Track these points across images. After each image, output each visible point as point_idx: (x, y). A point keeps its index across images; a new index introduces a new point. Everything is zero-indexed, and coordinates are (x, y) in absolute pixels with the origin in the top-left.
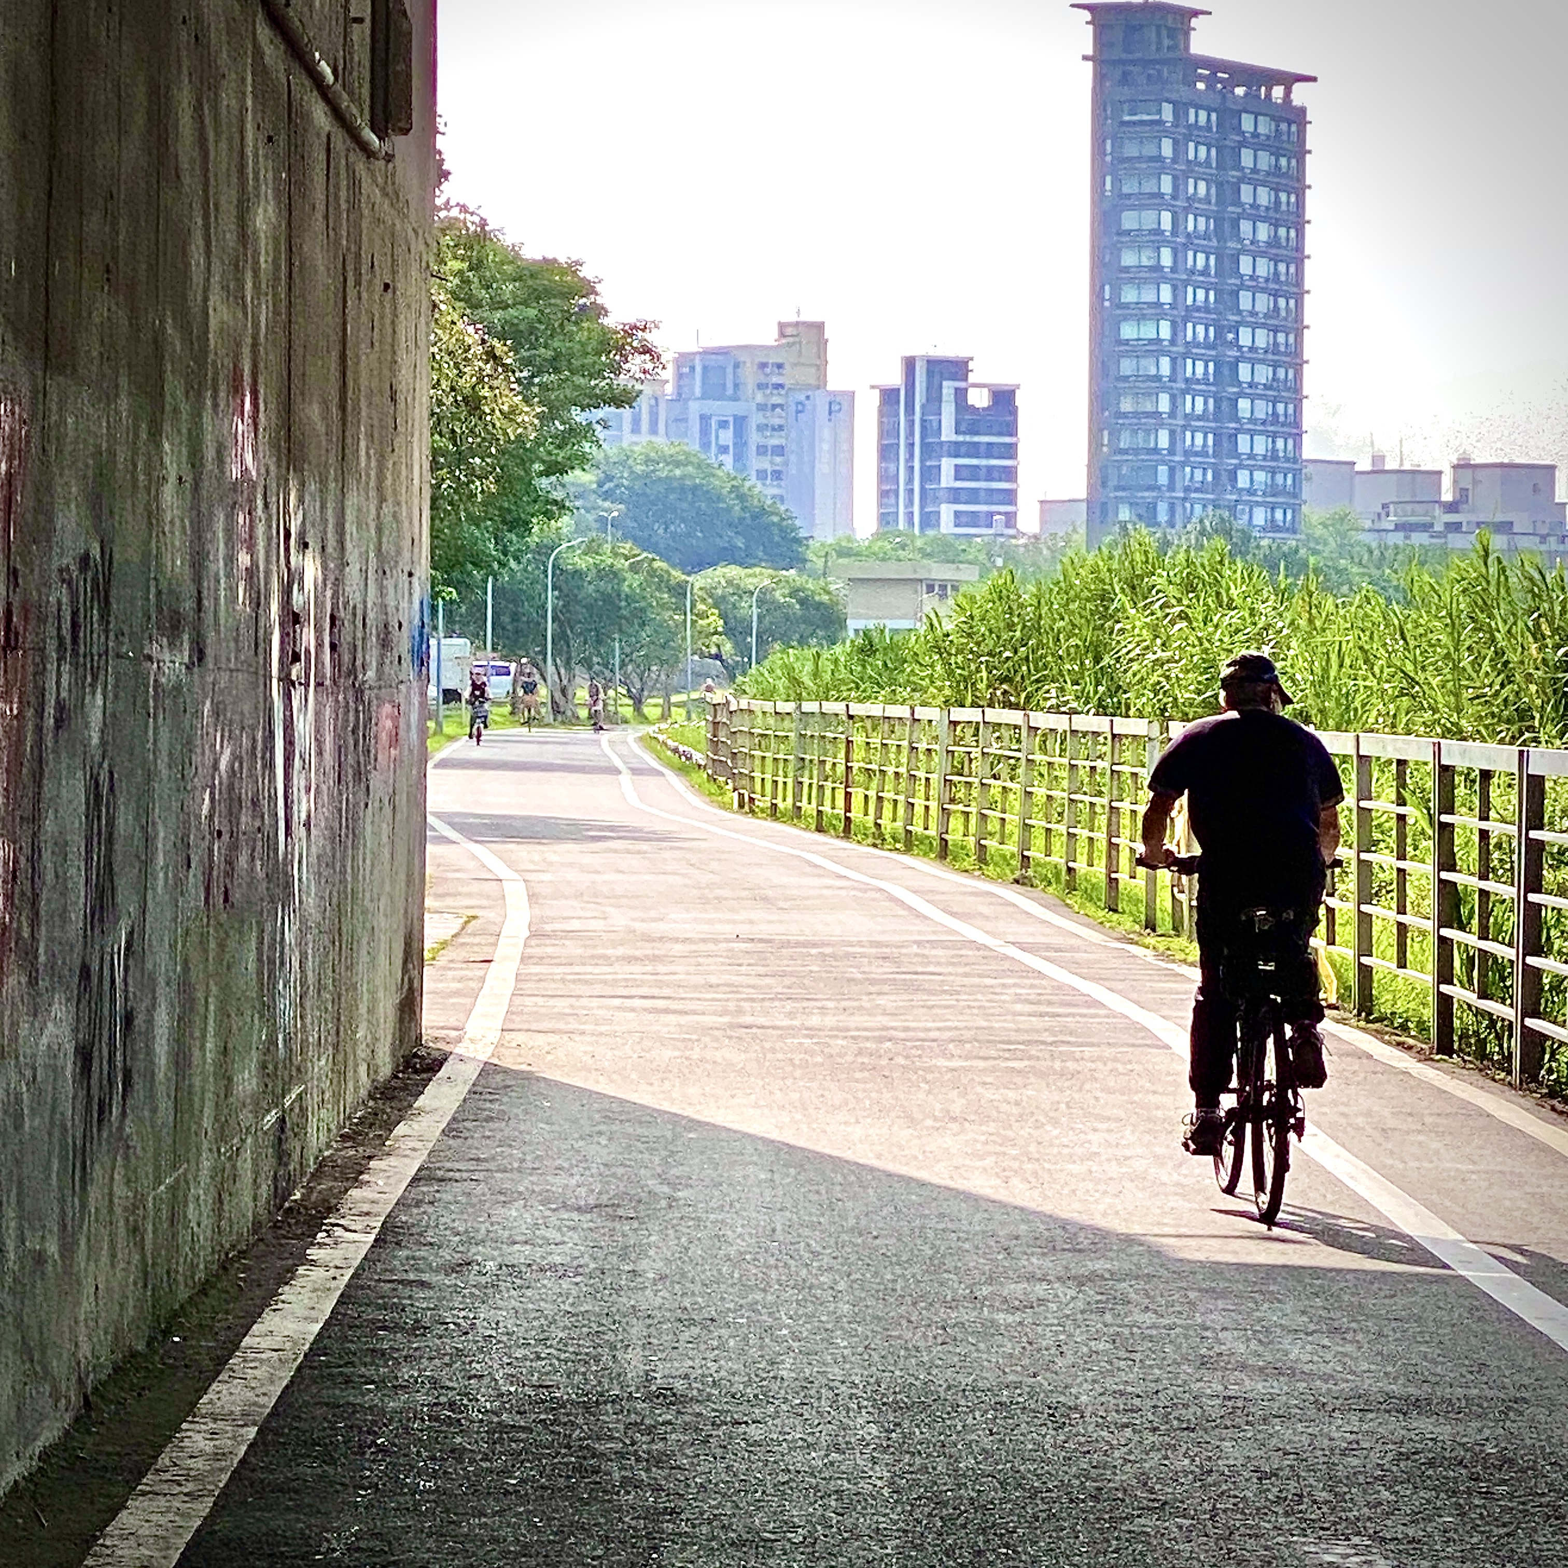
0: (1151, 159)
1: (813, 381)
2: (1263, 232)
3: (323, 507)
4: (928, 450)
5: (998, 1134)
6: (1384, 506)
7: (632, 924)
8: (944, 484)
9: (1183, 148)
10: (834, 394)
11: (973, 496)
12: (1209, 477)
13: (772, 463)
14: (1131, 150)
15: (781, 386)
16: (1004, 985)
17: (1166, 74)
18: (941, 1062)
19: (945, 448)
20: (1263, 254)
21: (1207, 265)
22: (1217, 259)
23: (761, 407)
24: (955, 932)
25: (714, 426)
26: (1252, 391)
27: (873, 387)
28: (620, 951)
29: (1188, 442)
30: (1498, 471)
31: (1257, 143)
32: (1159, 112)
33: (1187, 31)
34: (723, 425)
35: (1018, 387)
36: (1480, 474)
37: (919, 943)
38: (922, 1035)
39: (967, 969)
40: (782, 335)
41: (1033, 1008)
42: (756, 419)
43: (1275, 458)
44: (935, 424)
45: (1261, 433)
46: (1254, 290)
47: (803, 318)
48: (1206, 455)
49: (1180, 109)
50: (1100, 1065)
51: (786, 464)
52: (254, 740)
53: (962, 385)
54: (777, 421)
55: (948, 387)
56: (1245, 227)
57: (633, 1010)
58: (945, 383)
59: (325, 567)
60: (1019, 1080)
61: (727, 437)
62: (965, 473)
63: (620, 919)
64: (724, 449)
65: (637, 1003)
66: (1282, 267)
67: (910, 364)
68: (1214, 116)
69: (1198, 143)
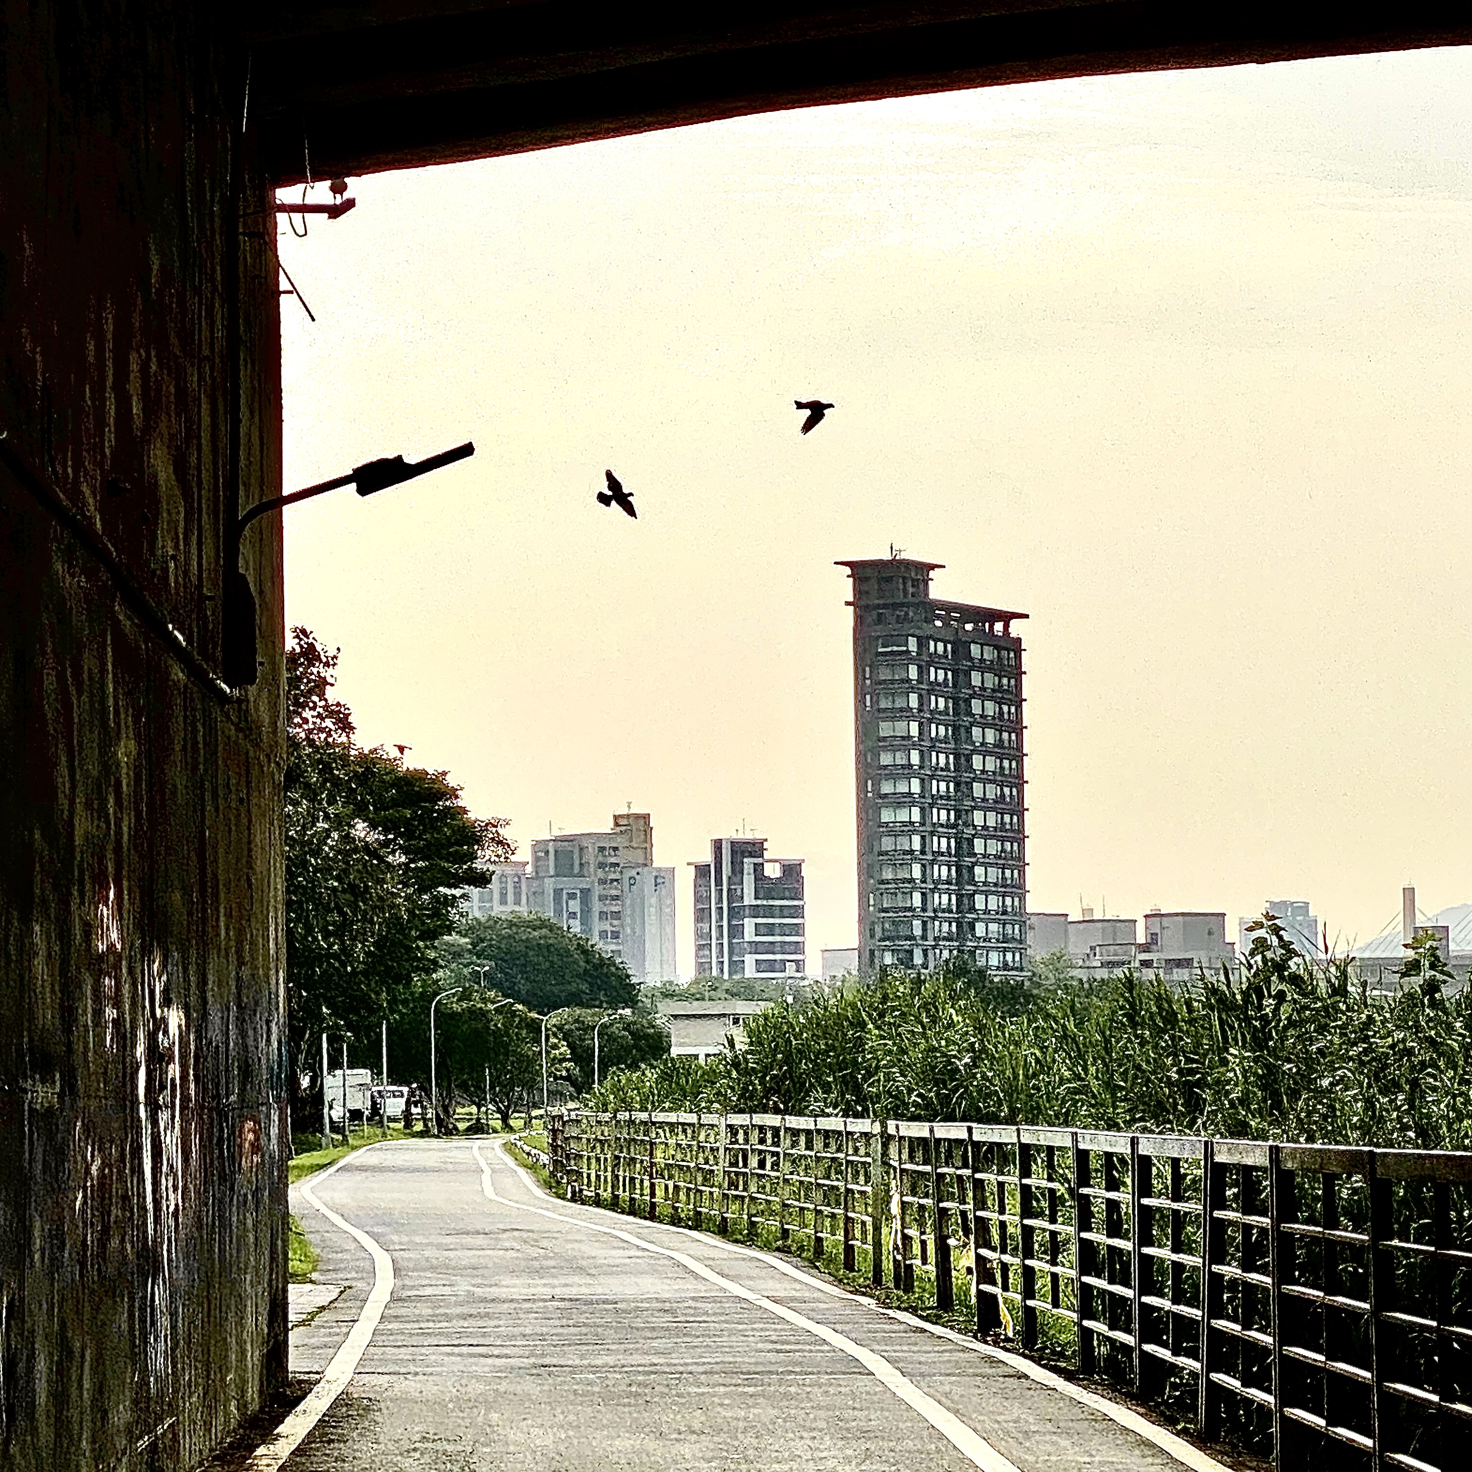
0: (902, 681)
1: (641, 861)
2: (991, 736)
3: (185, 970)
4: (733, 913)
5: (726, 1443)
6: (1092, 948)
7: (472, 1289)
8: (747, 938)
9: (925, 672)
10: (659, 870)
11: (770, 948)
12: (954, 929)
13: (611, 924)
14: (885, 674)
15: (618, 865)
16: (753, 1329)
17: (911, 614)
18: (693, 1390)
19: (747, 911)
20: (991, 754)
21: (947, 763)
22: (955, 758)
23: (602, 882)
24: (725, 1290)
25: (565, 897)
26: (986, 861)
27: (689, 864)
28: (458, 1310)
29: (937, 901)
30: (1180, 918)
31: (983, 667)
32: (906, 645)
33: (926, 581)
34: (572, 896)
35: (803, 861)
36: (1166, 922)
37: (693, 1299)
38: (681, 1369)
39: (727, 1317)
40: (617, 824)
41: (771, 1346)
42: (597, 890)
43: (1005, 913)
44: (739, 893)
45: (993, 893)
46: (985, 782)
47: (633, 811)
48: (951, 912)
49: (922, 643)
50: (816, 1389)
51: (622, 926)
52: (123, 1150)
53: (760, 860)
54: (614, 892)
55: (748, 863)
56: (976, 732)
57: (459, 1355)
58: (745, 860)
59: (188, 1016)
60: (751, 1402)
61: (575, 906)
62: (763, 930)
63: (463, 1286)
64: (572, 915)
65: (465, 1350)
66: (1006, 763)
67: (718, 845)
68: (949, 647)
69: (936, 669)
